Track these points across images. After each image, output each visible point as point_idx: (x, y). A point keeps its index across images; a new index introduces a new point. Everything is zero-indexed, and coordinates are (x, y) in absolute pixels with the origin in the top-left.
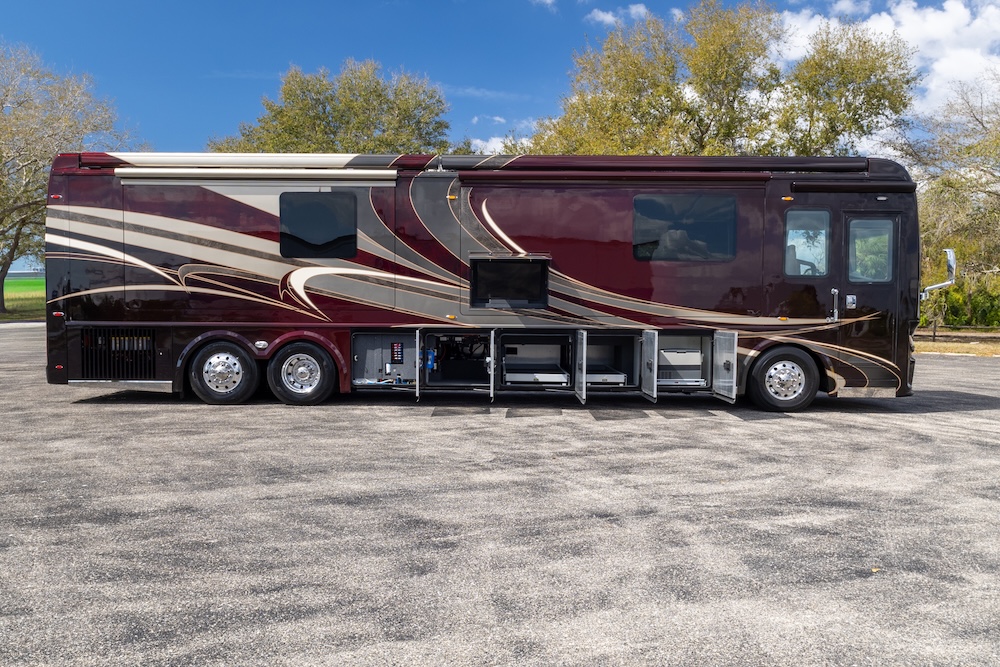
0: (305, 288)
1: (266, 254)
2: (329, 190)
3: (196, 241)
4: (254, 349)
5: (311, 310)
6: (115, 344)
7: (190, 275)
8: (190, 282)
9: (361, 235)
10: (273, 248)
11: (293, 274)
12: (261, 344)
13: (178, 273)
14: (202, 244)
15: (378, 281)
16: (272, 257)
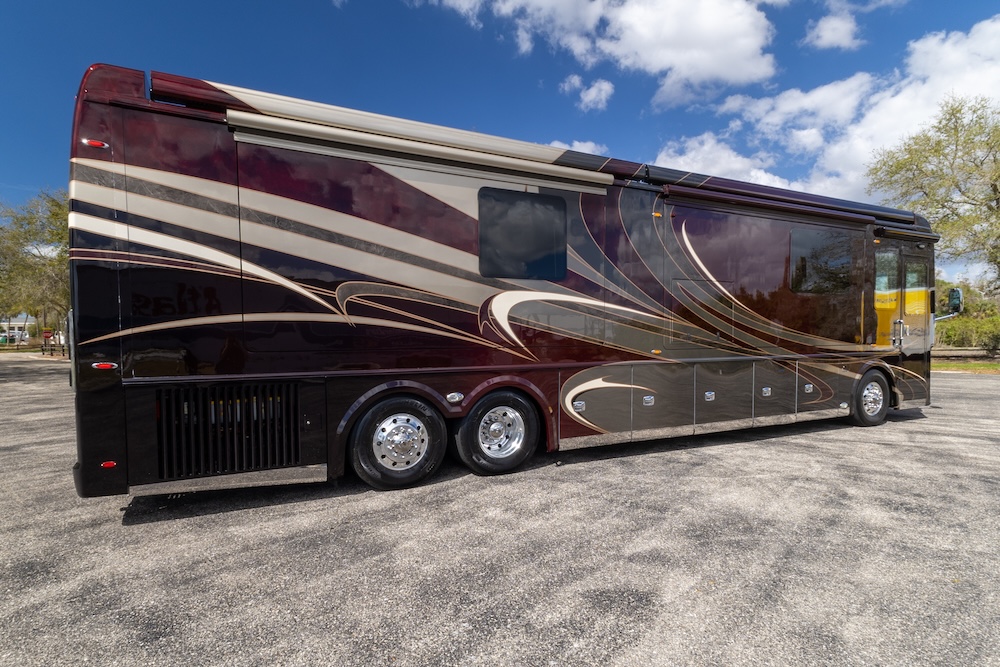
0: (510, 318)
1: (462, 271)
2: (535, 190)
3: (363, 246)
4: (445, 403)
5: (516, 347)
6: (214, 411)
7: (353, 298)
8: (353, 309)
9: (571, 253)
10: (470, 262)
11: (495, 300)
12: (454, 397)
13: (336, 294)
14: (373, 252)
15: (588, 310)
16: (468, 276)
